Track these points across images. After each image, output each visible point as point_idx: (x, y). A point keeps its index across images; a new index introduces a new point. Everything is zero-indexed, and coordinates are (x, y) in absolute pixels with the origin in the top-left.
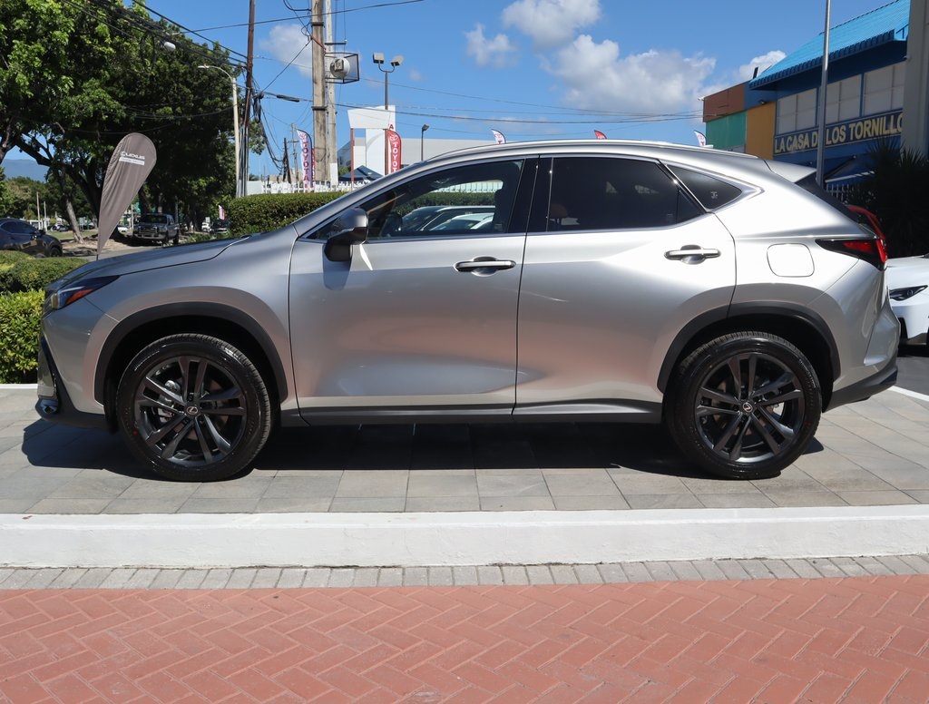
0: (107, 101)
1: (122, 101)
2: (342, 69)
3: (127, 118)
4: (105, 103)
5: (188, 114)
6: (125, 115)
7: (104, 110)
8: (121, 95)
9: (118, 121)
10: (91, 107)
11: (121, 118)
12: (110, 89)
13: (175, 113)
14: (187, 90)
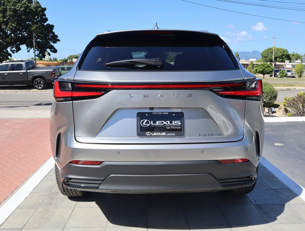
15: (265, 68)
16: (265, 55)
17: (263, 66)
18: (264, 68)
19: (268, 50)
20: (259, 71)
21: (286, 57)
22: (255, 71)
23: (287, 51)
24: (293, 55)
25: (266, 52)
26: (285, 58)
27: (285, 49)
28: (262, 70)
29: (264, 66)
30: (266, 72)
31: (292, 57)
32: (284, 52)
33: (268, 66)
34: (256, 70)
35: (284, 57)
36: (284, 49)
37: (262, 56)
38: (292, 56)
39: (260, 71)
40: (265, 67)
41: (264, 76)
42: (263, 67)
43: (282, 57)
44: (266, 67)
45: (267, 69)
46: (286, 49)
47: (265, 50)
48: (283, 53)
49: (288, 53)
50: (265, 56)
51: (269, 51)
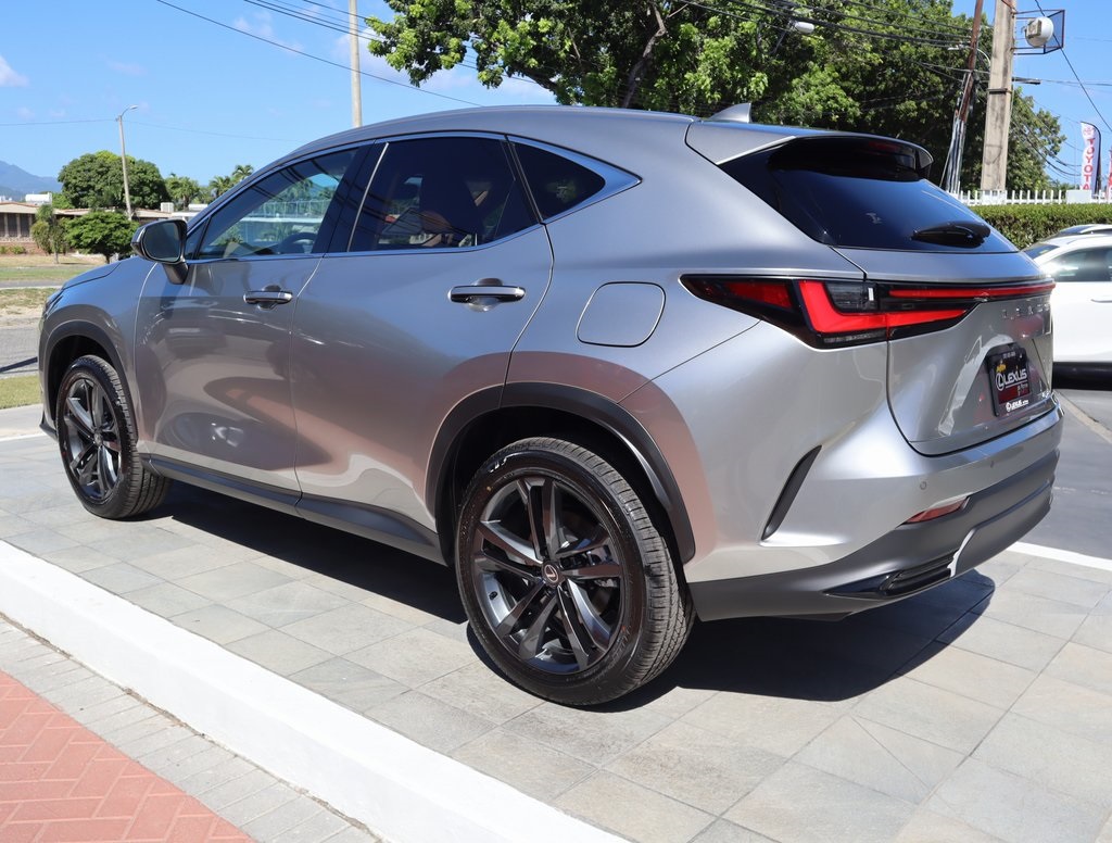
0: (839, 99)
1: (857, 98)
2: (1038, 34)
3: (863, 116)
4: (837, 102)
5: (936, 109)
6: (859, 113)
7: (836, 109)
8: (857, 91)
9: (852, 121)
10: (819, 107)
11: (856, 119)
12: (846, 84)
13: (919, 109)
14: (937, 79)
15: (111, 230)
16: (74, 181)
17: (103, 221)
18: (106, 232)
19: (83, 164)
20: (89, 241)
21: (152, 191)
22: (74, 242)
23: (155, 171)
24: (176, 185)
25: (79, 171)
26: (150, 194)
27: (146, 161)
28: (100, 237)
29: (108, 223)
30: (117, 245)
31: (174, 191)
32: (145, 172)
33: (124, 222)
34: (78, 237)
35: (146, 189)
36: (142, 162)
37: (62, 184)
38: (174, 188)
39: (93, 242)
40: (112, 226)
41: (108, 259)
42: (103, 225)
43: (141, 190)
44: (116, 227)
45: (118, 233)
46: (149, 164)
47: (74, 162)
48: (142, 175)
49: (159, 176)
50: (75, 186)
51: (88, 166)
